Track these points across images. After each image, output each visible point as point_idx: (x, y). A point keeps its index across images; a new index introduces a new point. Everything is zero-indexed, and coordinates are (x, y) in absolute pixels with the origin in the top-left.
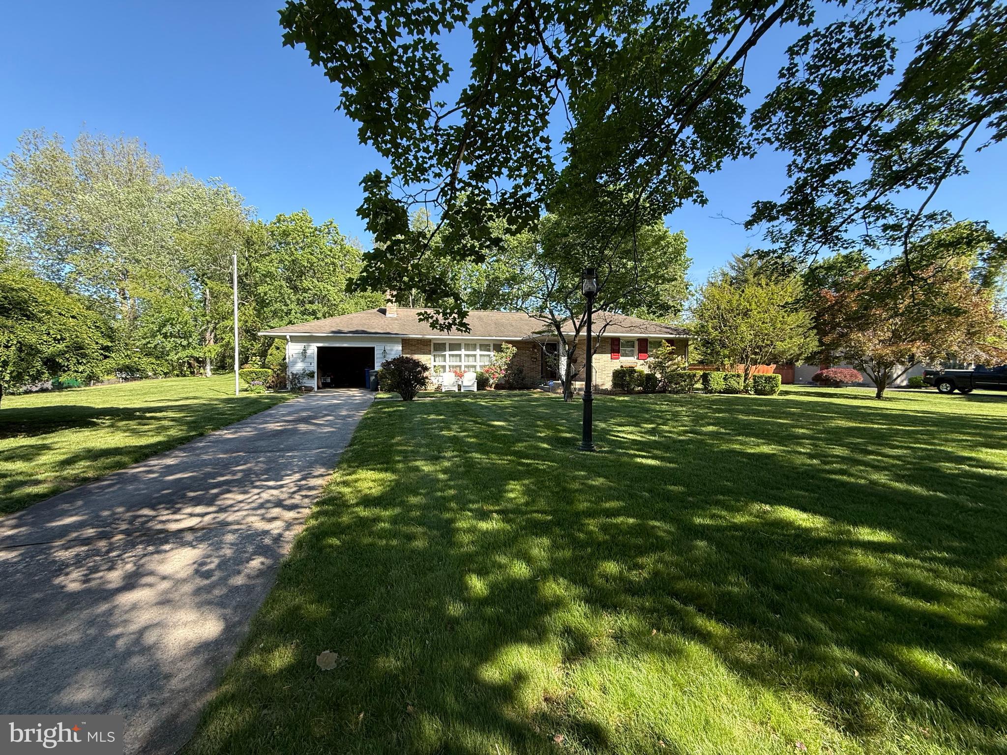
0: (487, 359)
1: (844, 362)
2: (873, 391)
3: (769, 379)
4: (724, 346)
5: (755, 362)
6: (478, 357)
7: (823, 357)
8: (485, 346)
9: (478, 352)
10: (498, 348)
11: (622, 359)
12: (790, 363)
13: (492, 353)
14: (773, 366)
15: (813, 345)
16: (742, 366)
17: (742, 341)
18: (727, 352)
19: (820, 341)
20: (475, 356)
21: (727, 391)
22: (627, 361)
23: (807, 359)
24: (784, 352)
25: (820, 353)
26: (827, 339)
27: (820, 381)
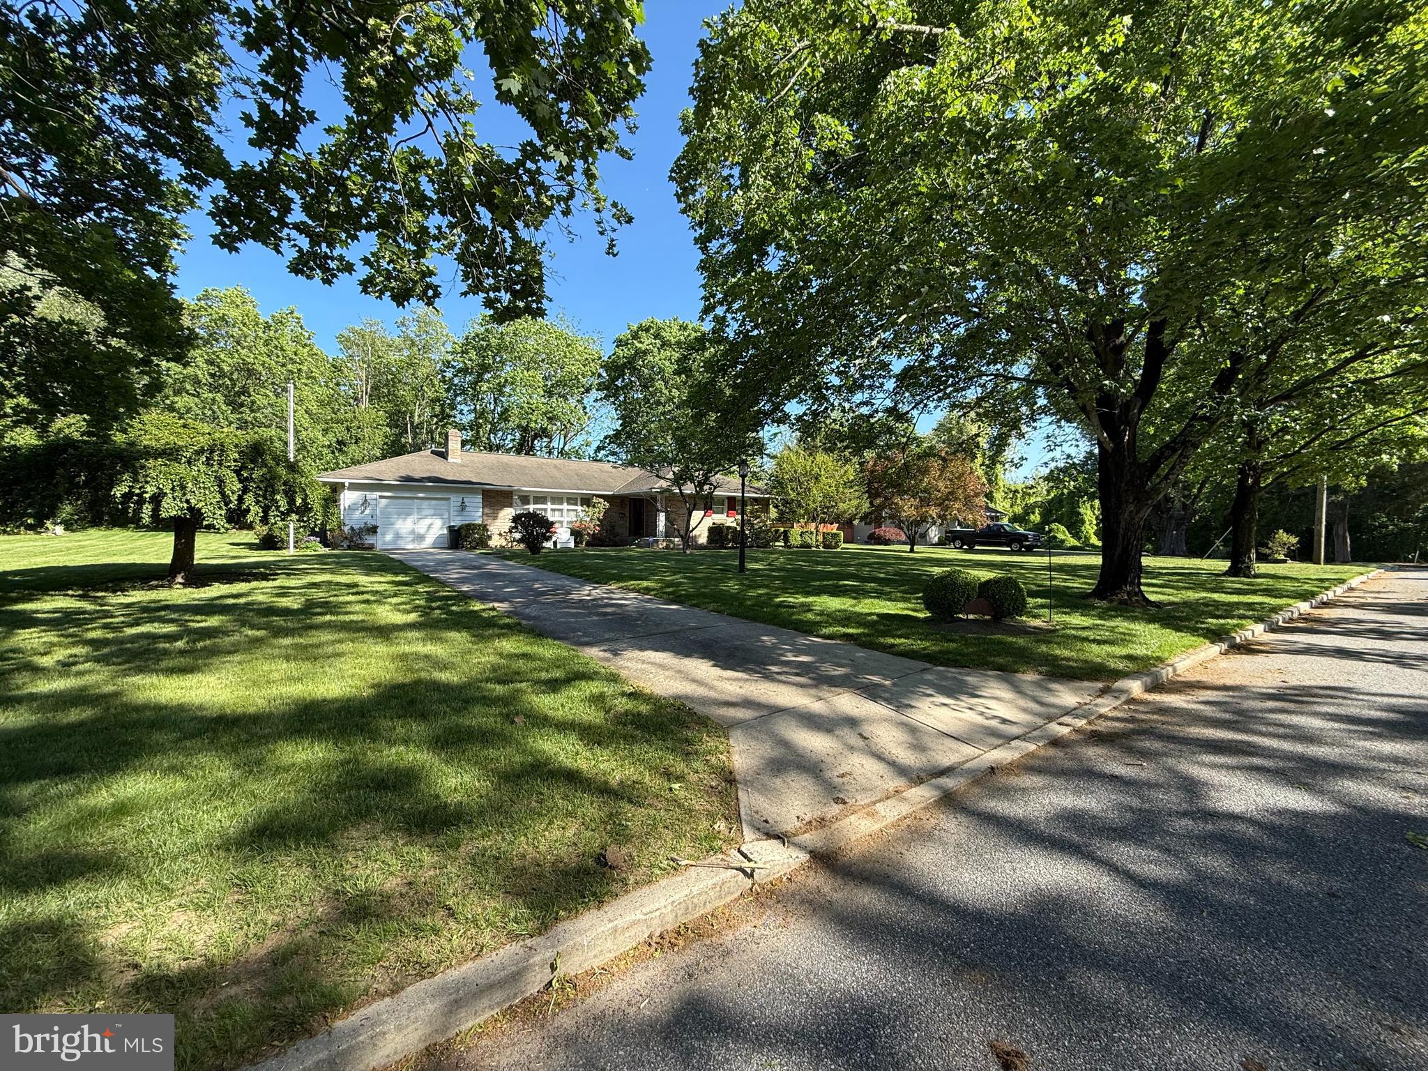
0: (573, 514)
1: (888, 521)
2: (908, 548)
3: (834, 536)
4: (800, 506)
5: (823, 521)
6: (565, 512)
7: (873, 518)
8: (572, 500)
9: (565, 506)
10: (586, 501)
11: (714, 516)
12: (849, 522)
13: (579, 508)
14: (836, 525)
15: (866, 507)
16: (813, 525)
17: (814, 502)
18: (802, 512)
19: (871, 503)
20: (561, 510)
21: (802, 546)
22: (720, 518)
23: (862, 519)
24: (844, 512)
25: (871, 513)
26: (878, 501)
27: (875, 539)
